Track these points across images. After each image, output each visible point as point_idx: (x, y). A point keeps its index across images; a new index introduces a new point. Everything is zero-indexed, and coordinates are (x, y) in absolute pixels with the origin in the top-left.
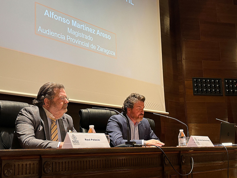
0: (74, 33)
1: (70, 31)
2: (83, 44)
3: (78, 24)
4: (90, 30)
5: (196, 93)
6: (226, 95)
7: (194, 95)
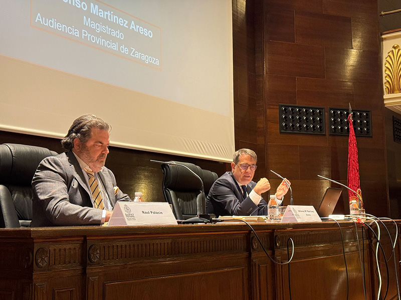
0: (94, 26)
1: (87, 22)
2: (109, 45)
3: (100, 10)
4: (120, 21)
5: (285, 130)
6: (330, 135)
7: (281, 133)
